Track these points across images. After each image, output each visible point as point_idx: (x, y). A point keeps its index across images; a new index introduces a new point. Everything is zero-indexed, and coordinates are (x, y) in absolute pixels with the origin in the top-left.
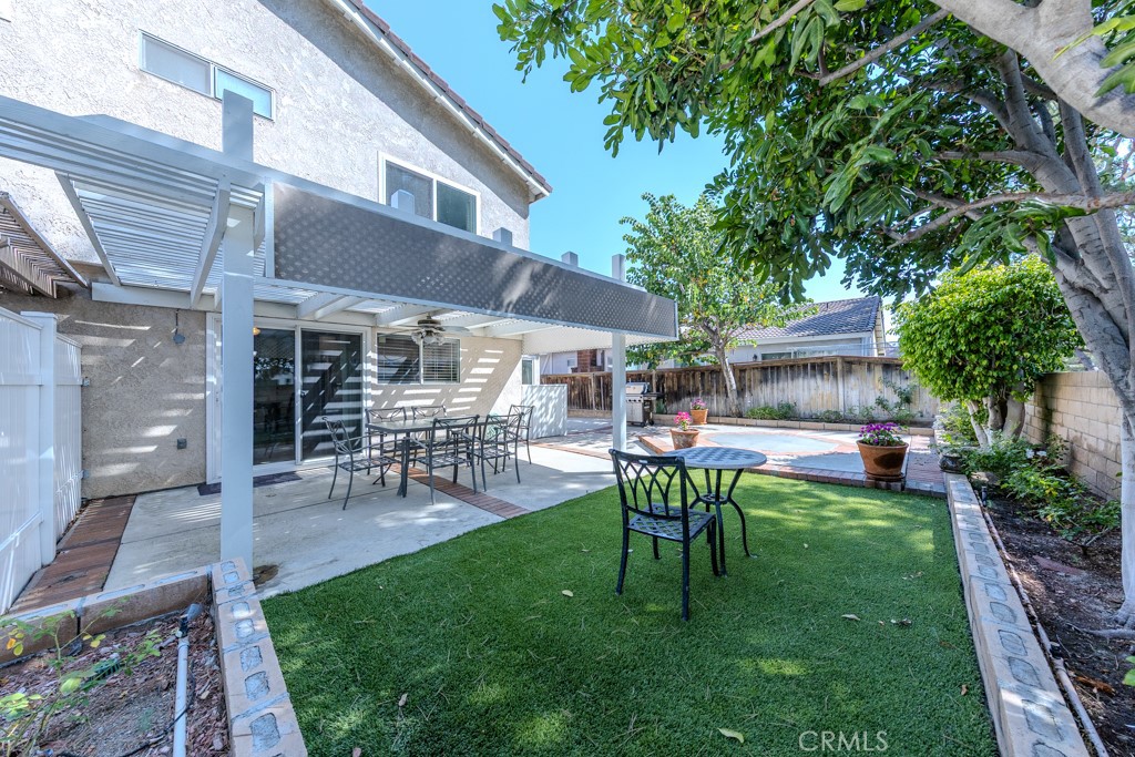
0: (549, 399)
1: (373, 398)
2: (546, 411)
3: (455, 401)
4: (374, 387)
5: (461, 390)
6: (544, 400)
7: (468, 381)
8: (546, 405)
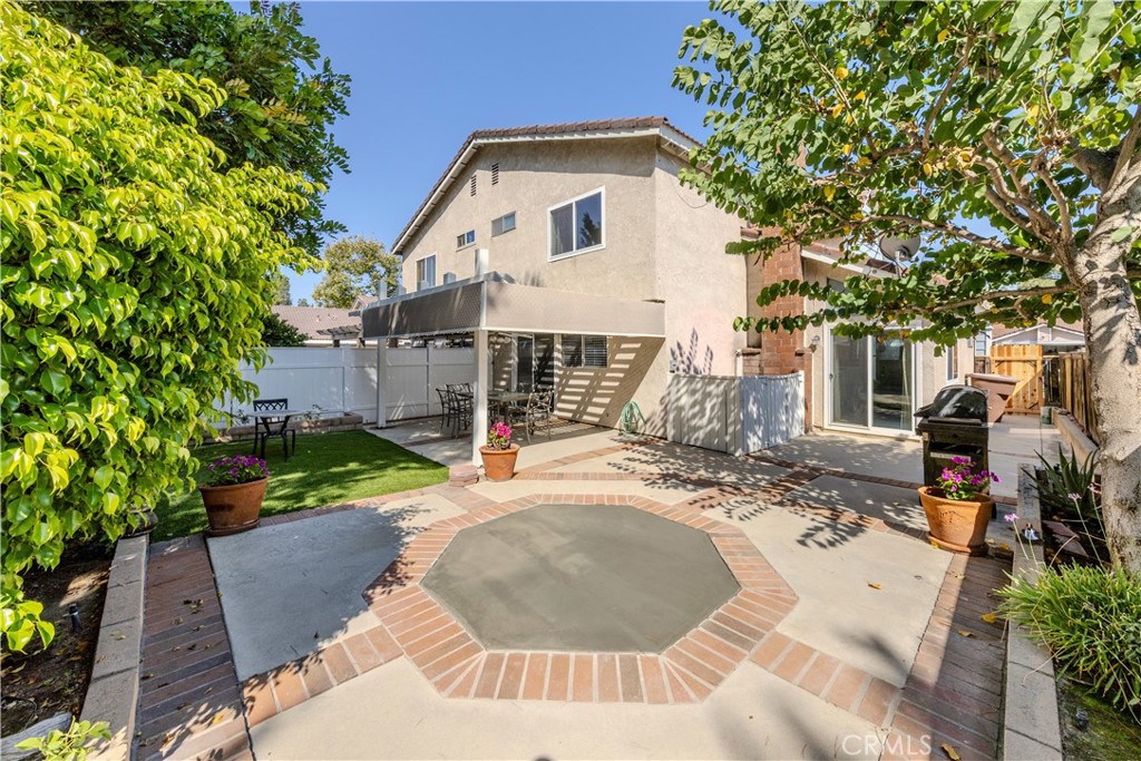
0: (707, 395)
1: (559, 376)
2: (703, 411)
3: (604, 384)
4: (560, 369)
5: (608, 375)
6: (698, 396)
7: (613, 366)
8: (702, 403)
